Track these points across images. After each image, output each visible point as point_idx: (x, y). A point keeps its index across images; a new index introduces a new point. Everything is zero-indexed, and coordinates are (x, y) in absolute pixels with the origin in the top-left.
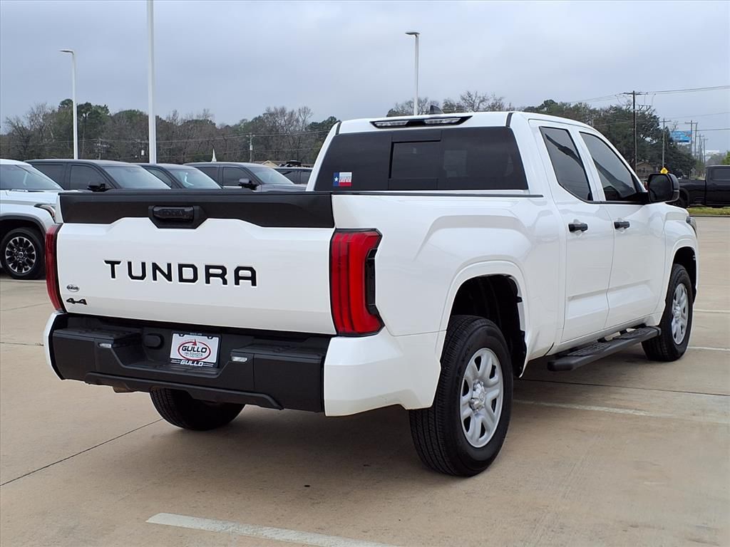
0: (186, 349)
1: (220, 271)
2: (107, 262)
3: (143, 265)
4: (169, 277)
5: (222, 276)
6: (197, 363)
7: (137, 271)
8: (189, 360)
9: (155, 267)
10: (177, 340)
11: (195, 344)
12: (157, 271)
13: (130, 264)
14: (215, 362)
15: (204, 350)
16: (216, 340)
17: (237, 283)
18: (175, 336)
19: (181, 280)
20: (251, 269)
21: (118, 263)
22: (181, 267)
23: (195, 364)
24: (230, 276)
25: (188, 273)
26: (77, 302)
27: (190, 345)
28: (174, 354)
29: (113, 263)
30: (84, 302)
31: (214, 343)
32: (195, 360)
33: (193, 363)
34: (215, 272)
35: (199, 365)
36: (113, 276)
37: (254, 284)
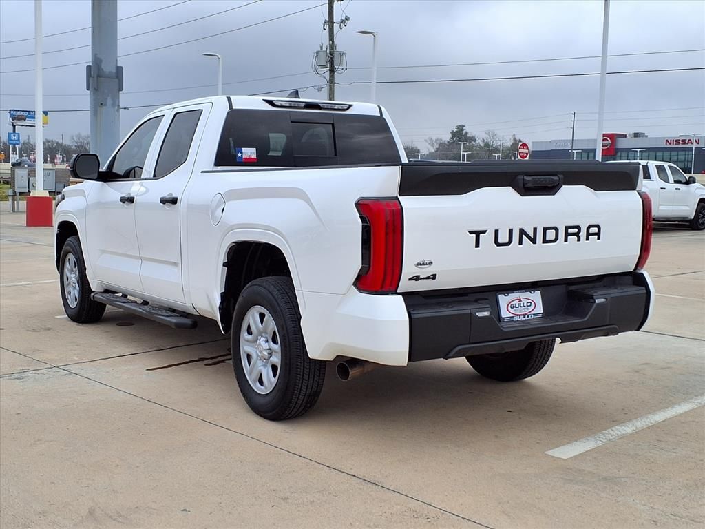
0: (514, 306)
1: (576, 230)
2: (471, 232)
3: (511, 231)
4: (534, 240)
5: (577, 234)
6: (528, 317)
7: (503, 238)
8: (520, 315)
9: (522, 232)
10: (504, 300)
11: (520, 301)
12: (524, 236)
13: (497, 232)
14: (542, 312)
15: (529, 304)
16: (538, 293)
17: (587, 239)
18: (501, 297)
19: (545, 241)
20: (598, 226)
21: (484, 232)
22: (545, 229)
23: (526, 318)
24: (583, 234)
25: (551, 235)
26: (424, 278)
27: (517, 302)
28: (504, 313)
29: (477, 234)
30: (434, 277)
31: (537, 296)
32: (526, 314)
33: (524, 317)
34: (572, 232)
35: (530, 318)
36: (477, 245)
37: (599, 238)
